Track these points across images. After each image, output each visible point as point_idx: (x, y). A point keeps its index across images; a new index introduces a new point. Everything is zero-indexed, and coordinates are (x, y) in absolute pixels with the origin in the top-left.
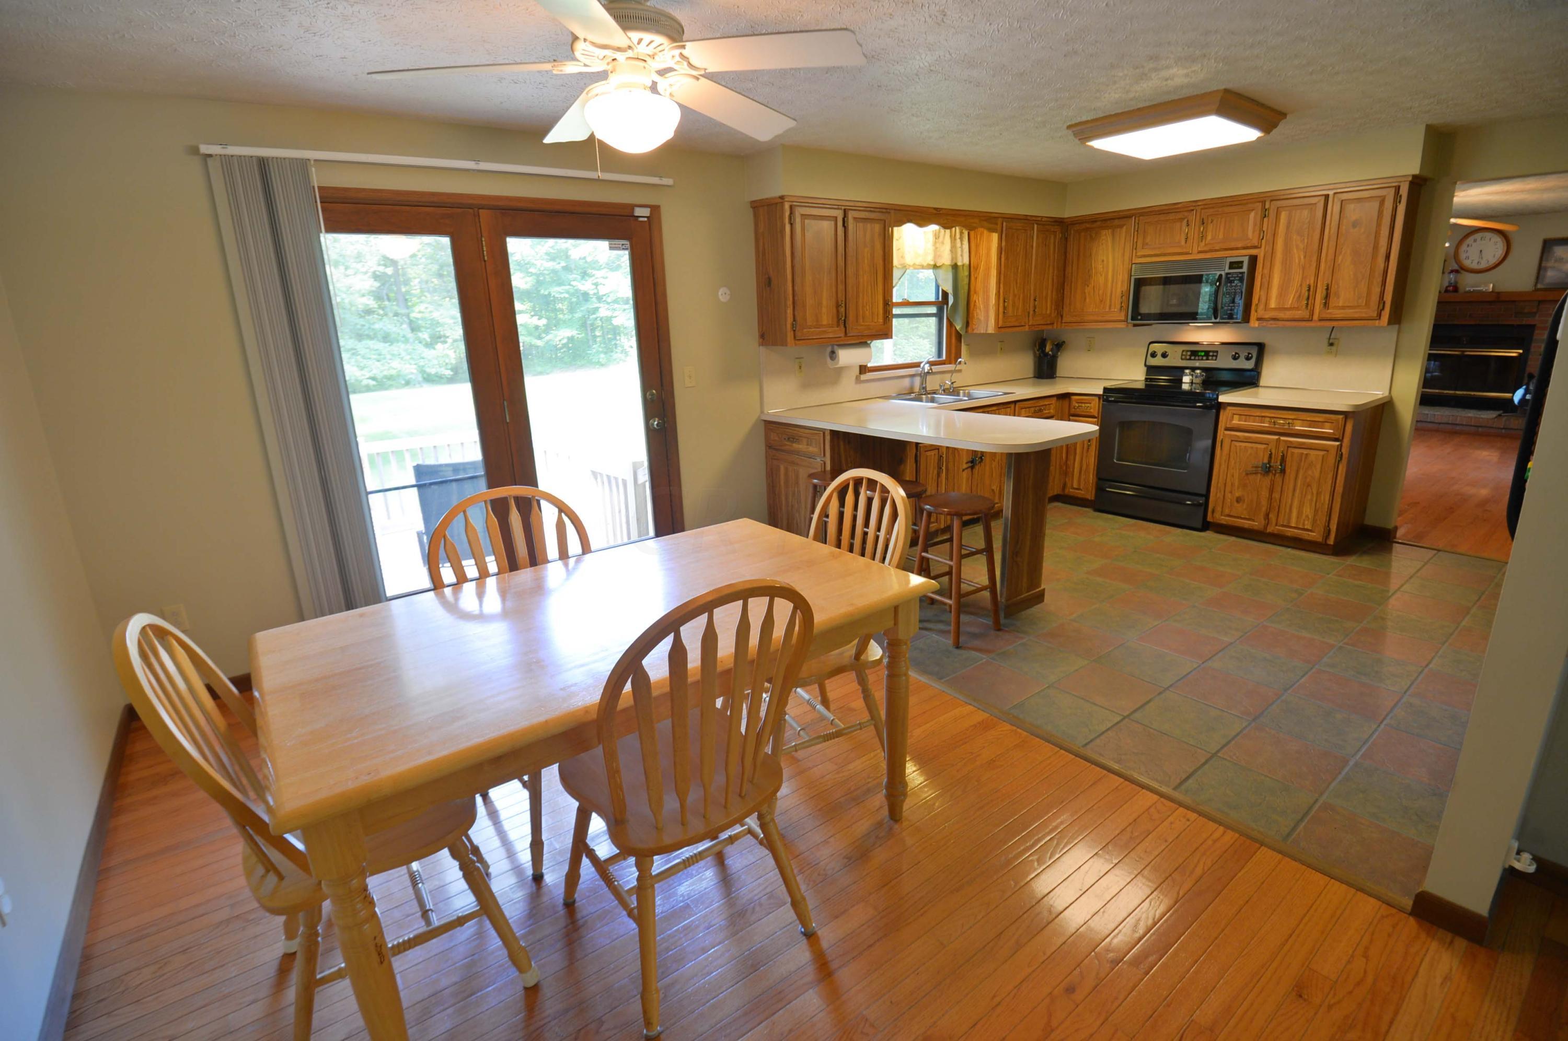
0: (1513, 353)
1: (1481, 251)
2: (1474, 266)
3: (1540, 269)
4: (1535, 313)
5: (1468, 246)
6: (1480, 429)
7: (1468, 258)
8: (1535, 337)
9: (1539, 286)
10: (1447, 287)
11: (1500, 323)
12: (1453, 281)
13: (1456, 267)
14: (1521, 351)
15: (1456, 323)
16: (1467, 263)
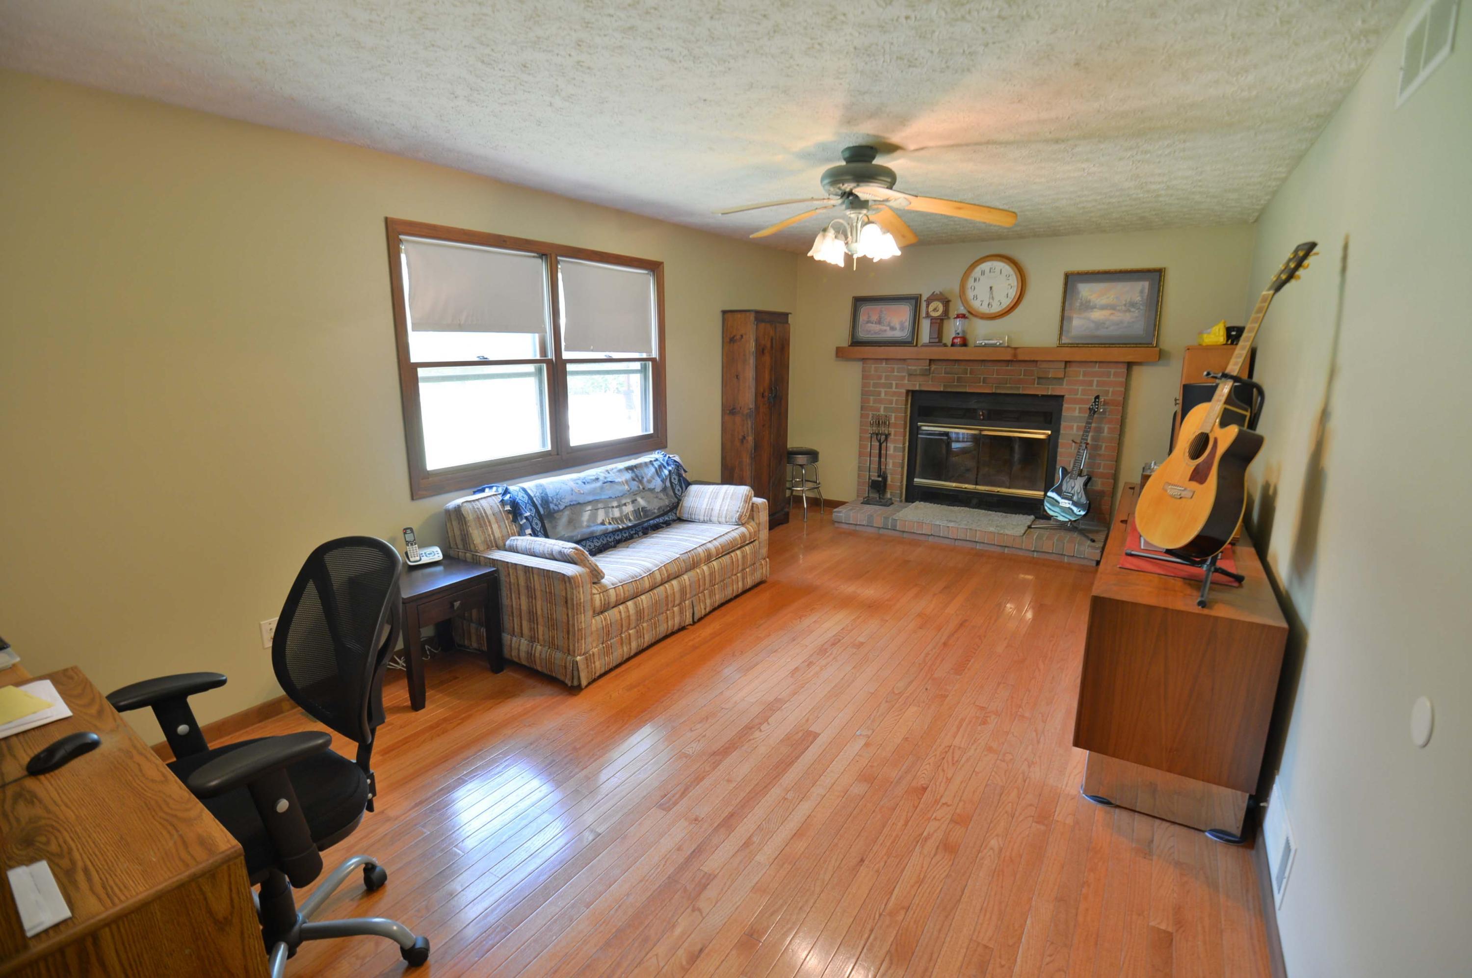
0: (1040, 434)
1: (991, 288)
2: (984, 309)
3: (1063, 318)
4: (1062, 379)
5: (975, 280)
6: (1006, 550)
7: (975, 297)
8: (1064, 413)
9: (1065, 340)
10: (954, 338)
11: (1021, 392)
12: (959, 331)
13: (962, 310)
14: (1049, 432)
15: (968, 390)
16: (976, 305)
